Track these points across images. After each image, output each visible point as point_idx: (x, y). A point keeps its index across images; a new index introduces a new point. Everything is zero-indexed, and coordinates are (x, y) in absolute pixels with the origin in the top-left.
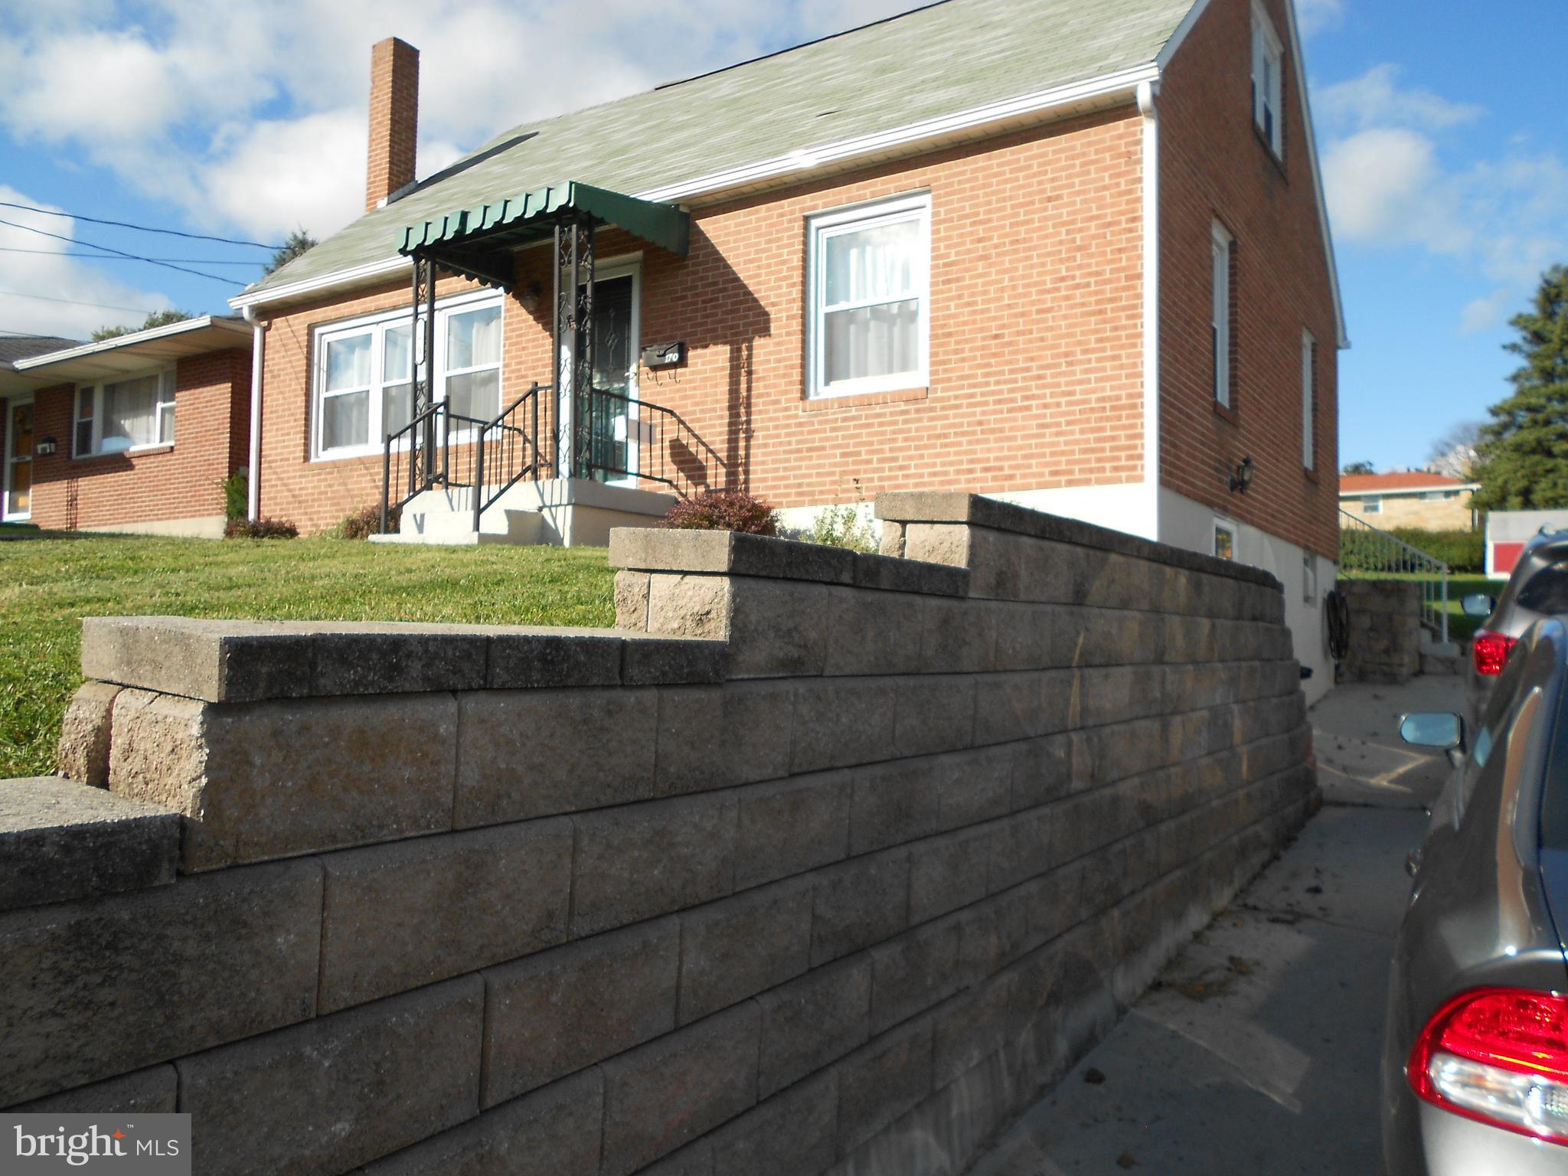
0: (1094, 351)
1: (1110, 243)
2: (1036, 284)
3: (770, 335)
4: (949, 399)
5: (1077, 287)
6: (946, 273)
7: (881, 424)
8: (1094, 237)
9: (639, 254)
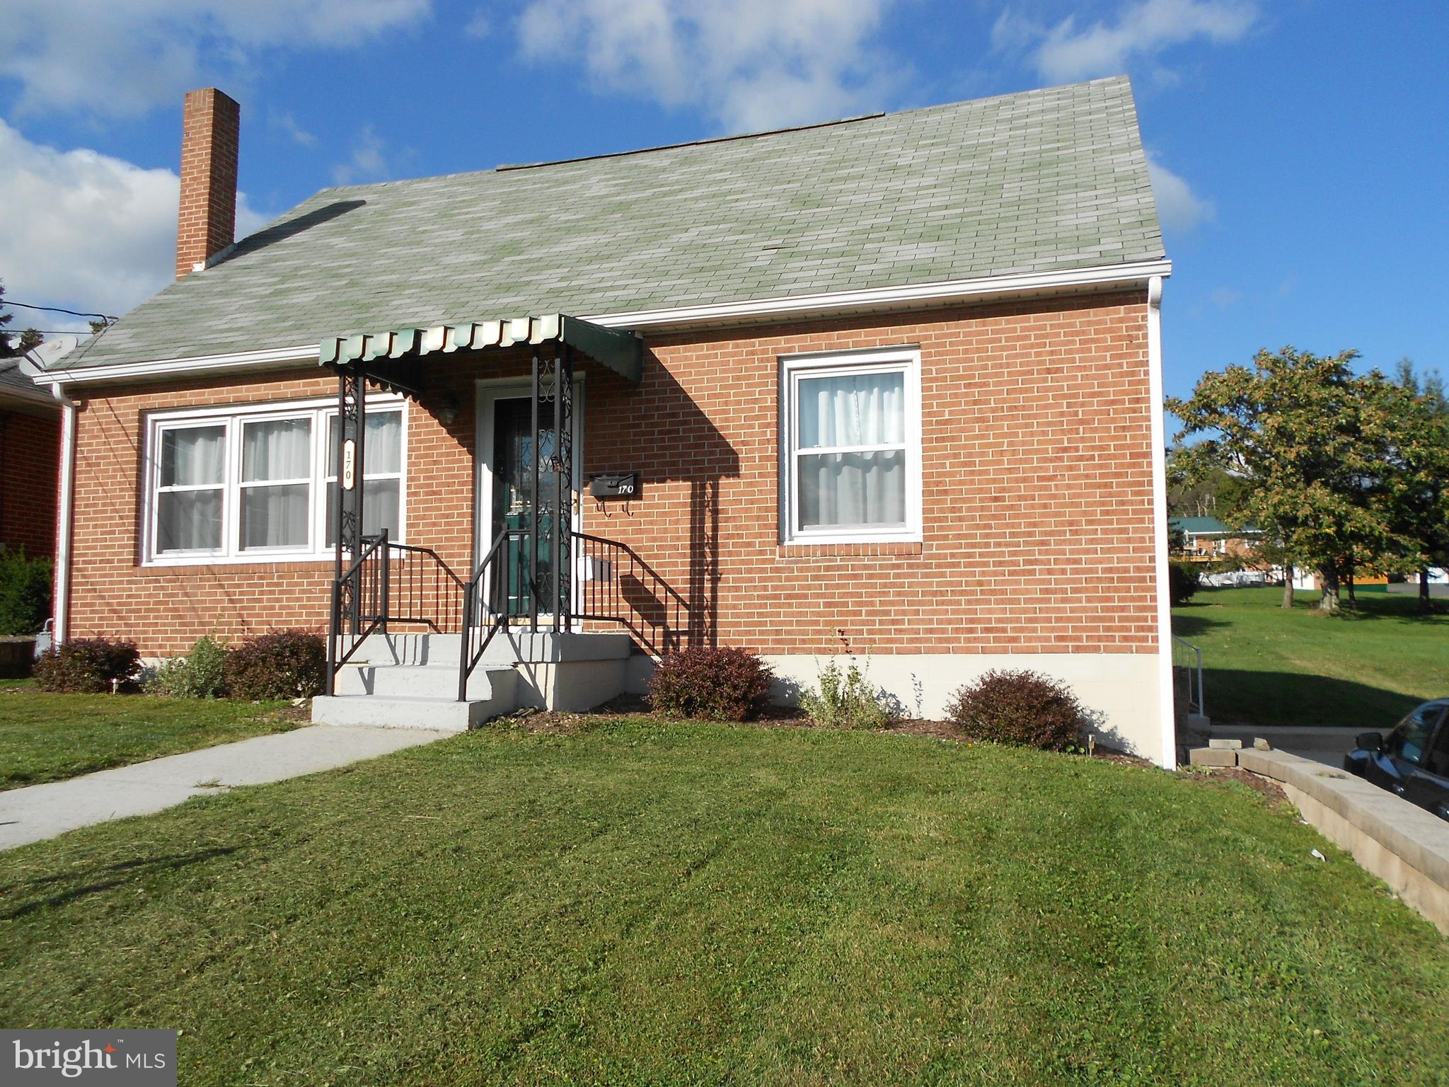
0: (1099, 522)
1: (1114, 420)
2: (1037, 451)
3: (738, 476)
4: (945, 556)
5: (1081, 458)
6: (941, 431)
7: (870, 576)
8: (1096, 412)
9: (582, 375)
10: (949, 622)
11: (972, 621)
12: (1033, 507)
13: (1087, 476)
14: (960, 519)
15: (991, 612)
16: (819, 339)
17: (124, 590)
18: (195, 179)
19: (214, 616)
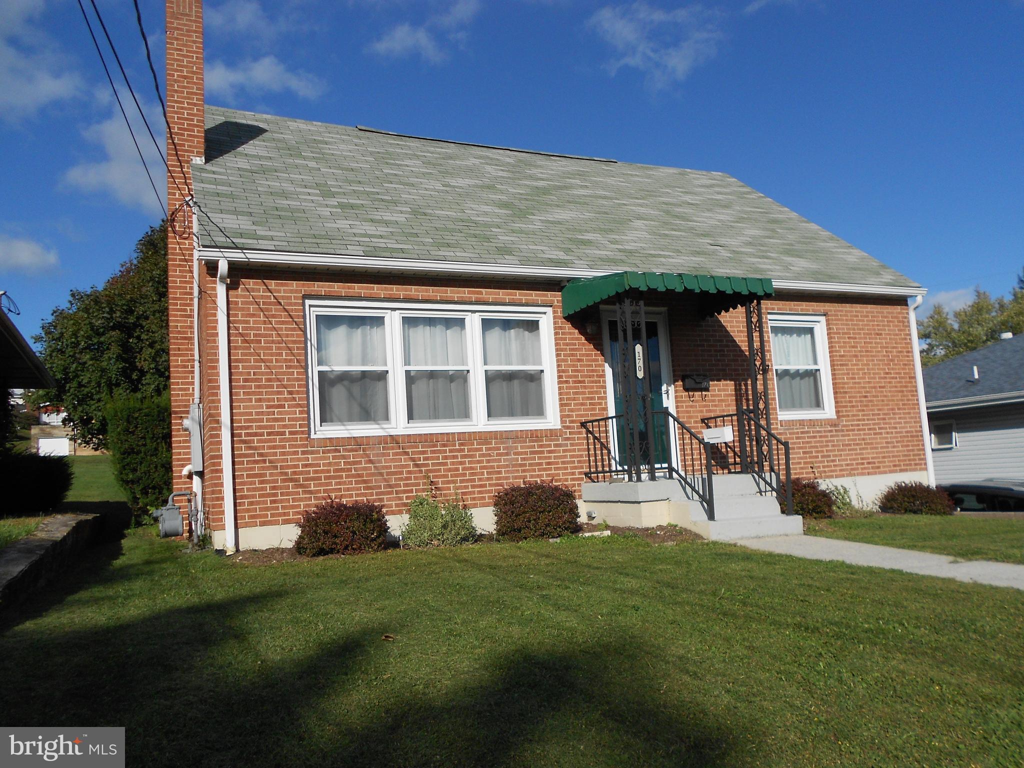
0: (901, 409)
1: (902, 361)
2: (877, 373)
4: (845, 426)
6: (841, 361)
8: (895, 356)
9: (663, 309)
10: (854, 459)
11: (862, 459)
14: (853, 406)
16: (785, 305)
17: (299, 460)
18: (185, 77)
19: (401, 479)
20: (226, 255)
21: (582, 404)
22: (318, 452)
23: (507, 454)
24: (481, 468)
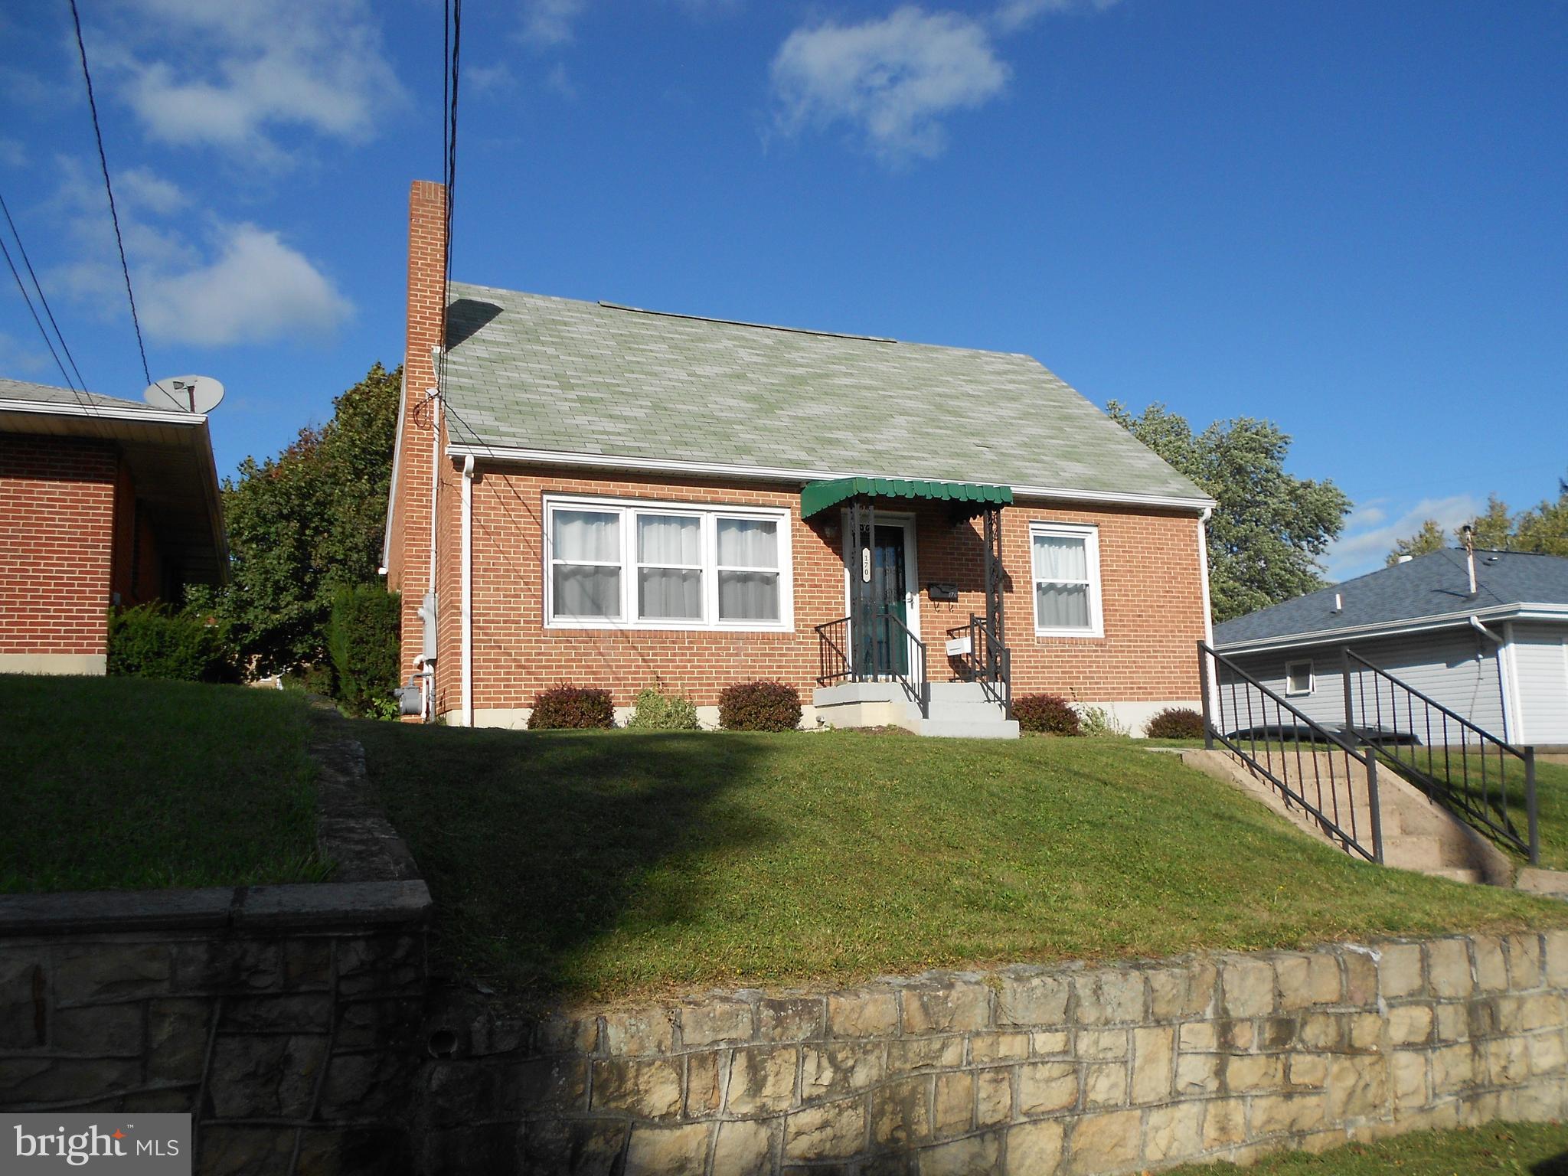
1: (1187, 579)
2: (1156, 591)
3: (1012, 592)
4: (1114, 646)
5: (1174, 597)
6: (1113, 576)
7: (1083, 656)
8: (1179, 573)
9: (911, 514)
10: (1122, 683)
11: (1132, 683)
12: (1155, 621)
13: (1177, 607)
14: (1124, 626)
15: (1140, 678)
16: (1050, 513)
17: (532, 648)
18: (429, 265)
19: (630, 673)
20: (473, 451)
21: (818, 609)
22: (550, 642)
23: (737, 655)
24: (709, 667)
